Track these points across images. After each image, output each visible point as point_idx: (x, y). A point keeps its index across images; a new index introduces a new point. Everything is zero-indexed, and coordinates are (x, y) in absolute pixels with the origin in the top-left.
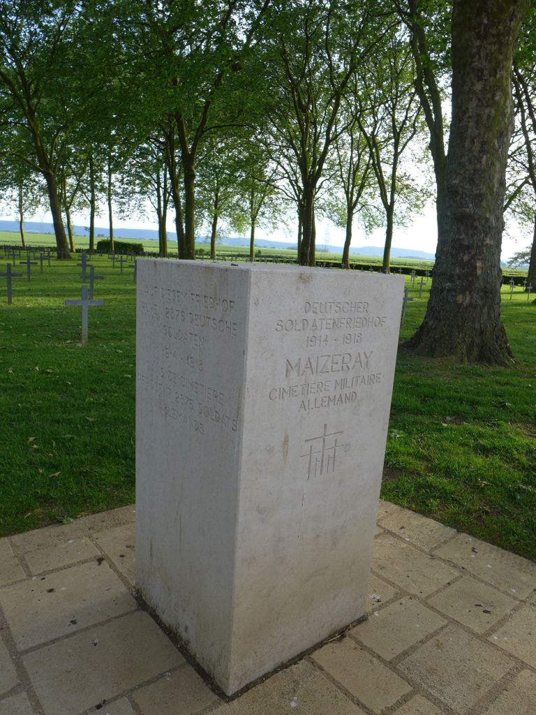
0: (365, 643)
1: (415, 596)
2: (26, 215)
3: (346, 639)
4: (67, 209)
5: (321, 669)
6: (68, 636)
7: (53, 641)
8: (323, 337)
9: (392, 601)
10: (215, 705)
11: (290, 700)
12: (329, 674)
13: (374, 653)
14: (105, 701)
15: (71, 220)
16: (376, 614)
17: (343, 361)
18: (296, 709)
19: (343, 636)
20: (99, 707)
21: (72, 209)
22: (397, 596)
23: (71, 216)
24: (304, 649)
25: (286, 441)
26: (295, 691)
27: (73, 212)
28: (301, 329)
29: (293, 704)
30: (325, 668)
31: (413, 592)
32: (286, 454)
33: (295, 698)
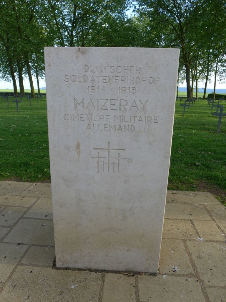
0: (140, 285)
1: (202, 281)
2: (180, 84)
3: (132, 278)
4: (197, 80)
5: (104, 282)
6: (39, 219)
7: (34, 219)
8: (101, 87)
9: (183, 276)
10: (49, 267)
11: (74, 284)
12: (103, 286)
13: (138, 292)
14: (22, 243)
15: (198, 85)
16: (164, 276)
17: (120, 104)
18: (72, 289)
19: (133, 275)
20: (19, 244)
21: (199, 80)
22: (190, 275)
23: (198, 83)
24: (106, 269)
25: (78, 146)
26: (80, 282)
27: (199, 81)
28: (83, 81)
29: (73, 287)
30: (105, 283)
31: (203, 278)
32: (79, 153)
33: (77, 285)
